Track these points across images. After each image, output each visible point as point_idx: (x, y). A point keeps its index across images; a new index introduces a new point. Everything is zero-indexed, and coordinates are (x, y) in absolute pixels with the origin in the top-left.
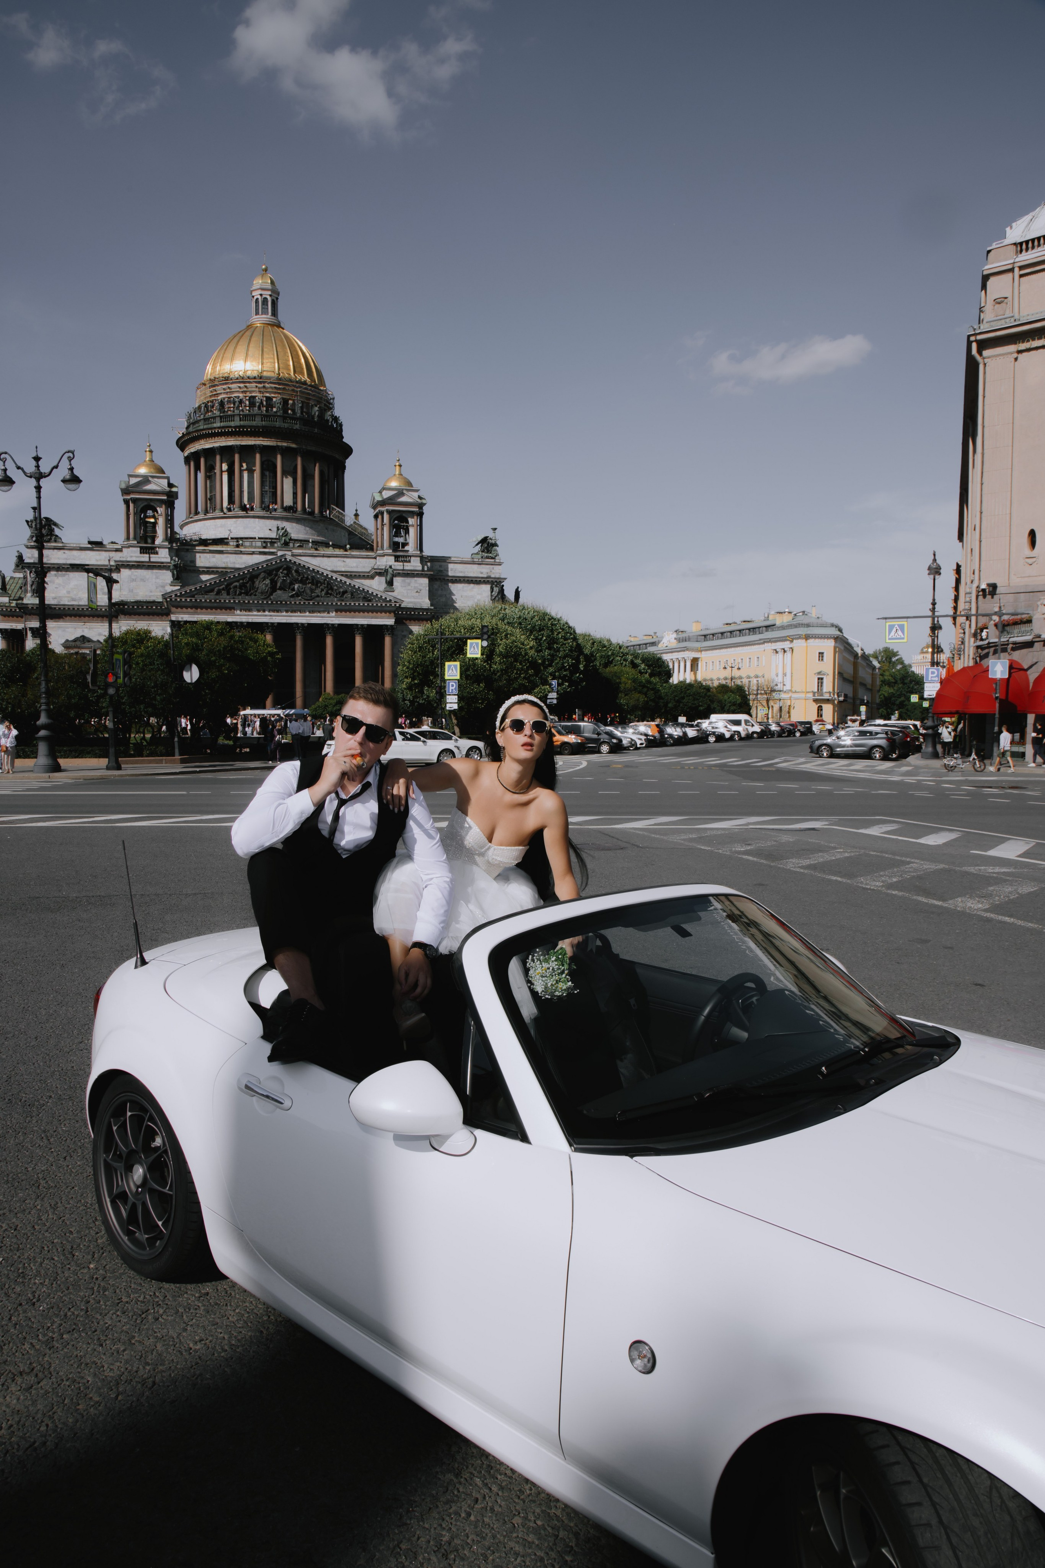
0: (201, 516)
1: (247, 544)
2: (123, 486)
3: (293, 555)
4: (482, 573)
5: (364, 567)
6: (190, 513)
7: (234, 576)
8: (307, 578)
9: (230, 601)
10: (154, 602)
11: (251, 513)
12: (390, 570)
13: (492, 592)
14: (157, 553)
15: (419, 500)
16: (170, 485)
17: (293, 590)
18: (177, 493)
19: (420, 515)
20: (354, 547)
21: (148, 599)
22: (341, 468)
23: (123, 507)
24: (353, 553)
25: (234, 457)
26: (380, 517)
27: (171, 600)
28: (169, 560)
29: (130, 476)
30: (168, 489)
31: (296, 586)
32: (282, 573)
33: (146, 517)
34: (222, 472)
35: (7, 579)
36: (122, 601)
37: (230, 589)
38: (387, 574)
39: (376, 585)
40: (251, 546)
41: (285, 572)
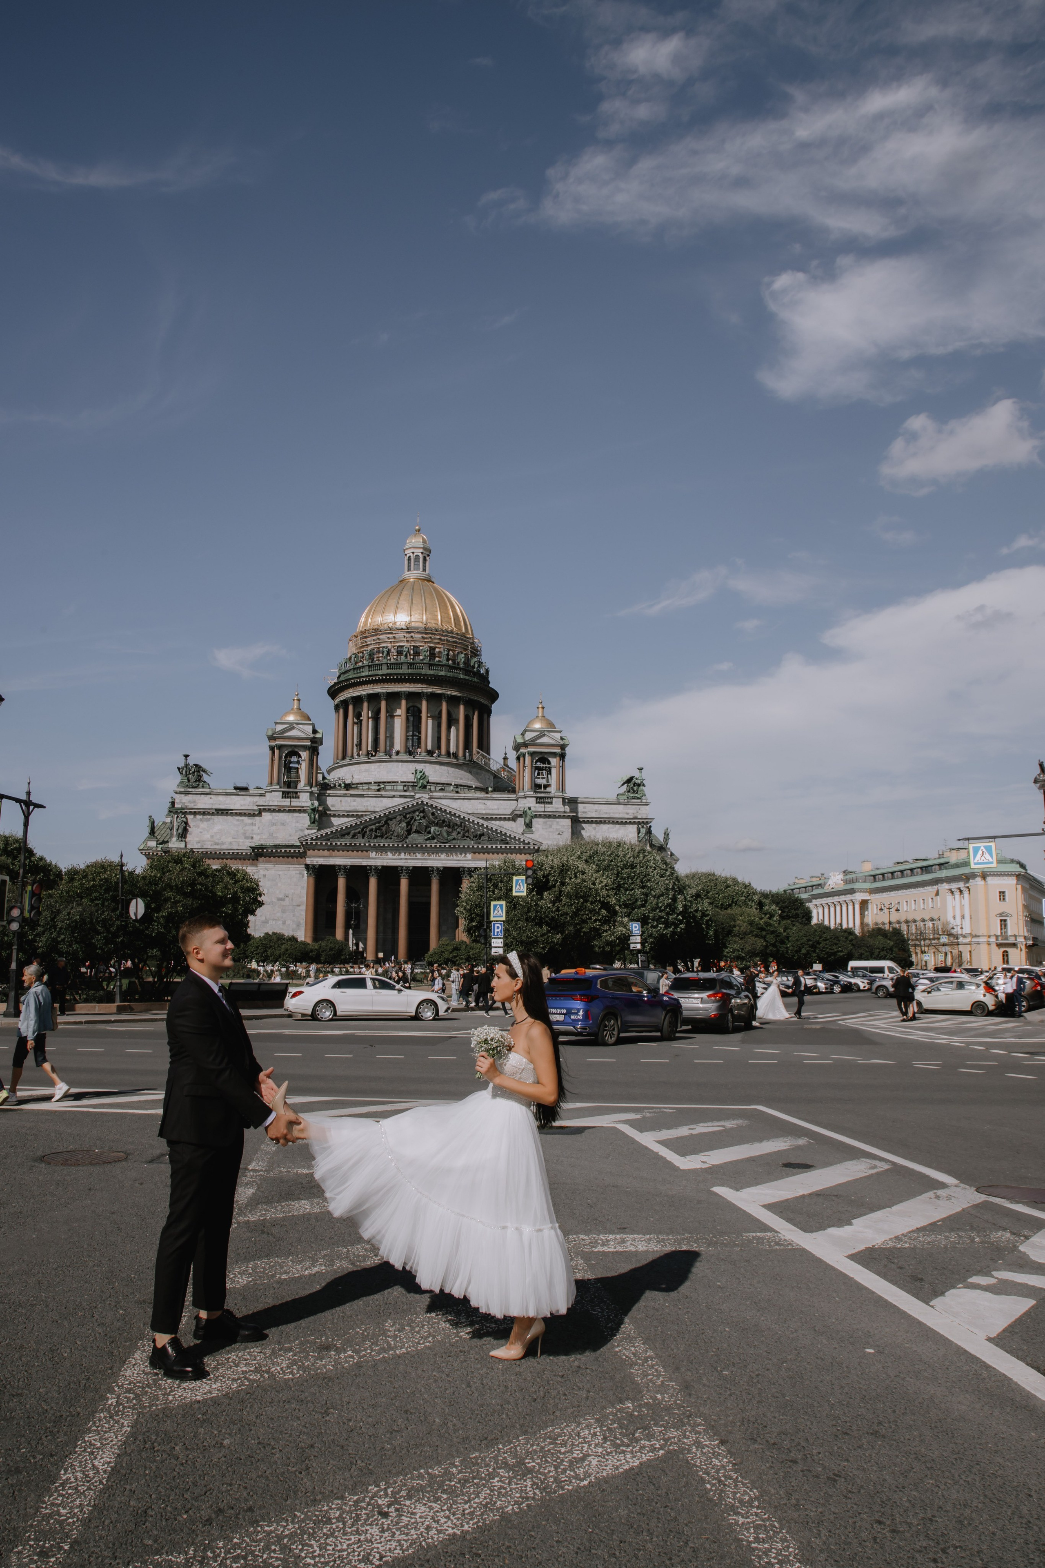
0: (347, 761)
1: (388, 788)
2: (270, 733)
3: (429, 798)
4: (628, 814)
5: (505, 809)
6: (337, 759)
7: (370, 819)
8: (444, 821)
9: (365, 844)
10: (292, 846)
11: (395, 757)
12: (529, 812)
13: (639, 833)
14: (298, 798)
15: (561, 741)
16: (315, 731)
17: (429, 833)
18: (321, 739)
19: (562, 756)
20: (495, 790)
21: (287, 843)
22: (485, 713)
23: (269, 752)
24: (494, 796)
25: (380, 703)
26: (522, 759)
27: (307, 843)
28: (309, 804)
29: (276, 723)
30: (312, 736)
31: (432, 829)
32: (418, 816)
33: (290, 762)
34: (369, 718)
35: (155, 825)
36: (262, 845)
37: (366, 832)
38: (526, 816)
39: (515, 828)
40: (393, 790)
41: (422, 815)
